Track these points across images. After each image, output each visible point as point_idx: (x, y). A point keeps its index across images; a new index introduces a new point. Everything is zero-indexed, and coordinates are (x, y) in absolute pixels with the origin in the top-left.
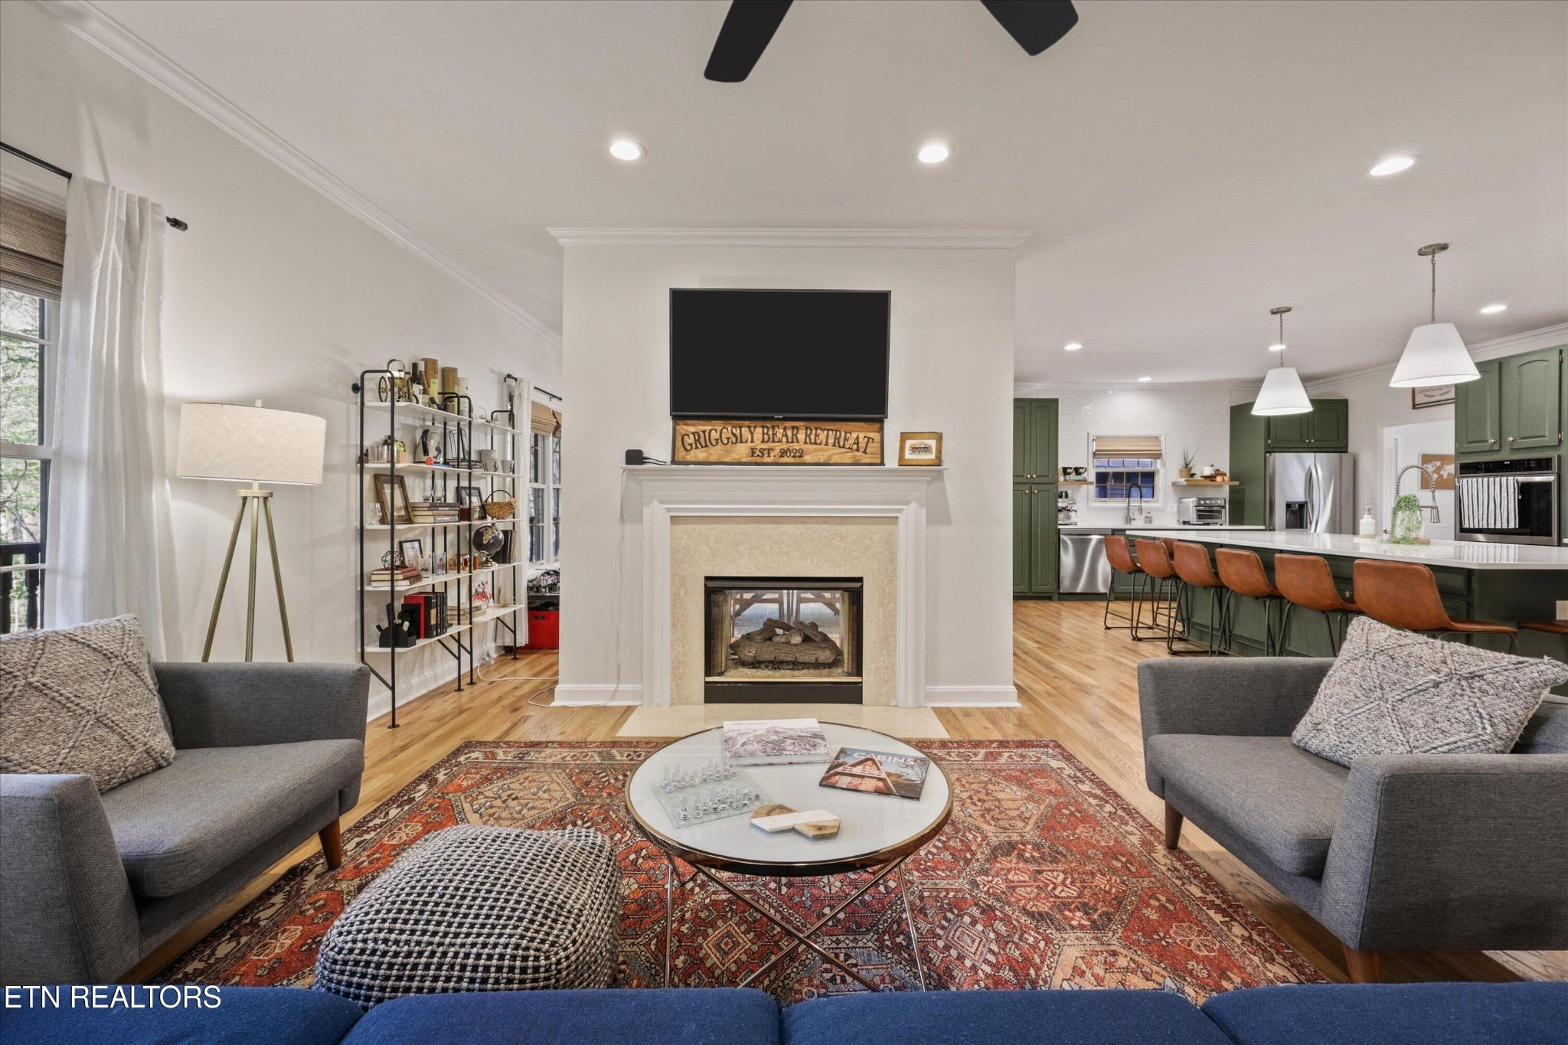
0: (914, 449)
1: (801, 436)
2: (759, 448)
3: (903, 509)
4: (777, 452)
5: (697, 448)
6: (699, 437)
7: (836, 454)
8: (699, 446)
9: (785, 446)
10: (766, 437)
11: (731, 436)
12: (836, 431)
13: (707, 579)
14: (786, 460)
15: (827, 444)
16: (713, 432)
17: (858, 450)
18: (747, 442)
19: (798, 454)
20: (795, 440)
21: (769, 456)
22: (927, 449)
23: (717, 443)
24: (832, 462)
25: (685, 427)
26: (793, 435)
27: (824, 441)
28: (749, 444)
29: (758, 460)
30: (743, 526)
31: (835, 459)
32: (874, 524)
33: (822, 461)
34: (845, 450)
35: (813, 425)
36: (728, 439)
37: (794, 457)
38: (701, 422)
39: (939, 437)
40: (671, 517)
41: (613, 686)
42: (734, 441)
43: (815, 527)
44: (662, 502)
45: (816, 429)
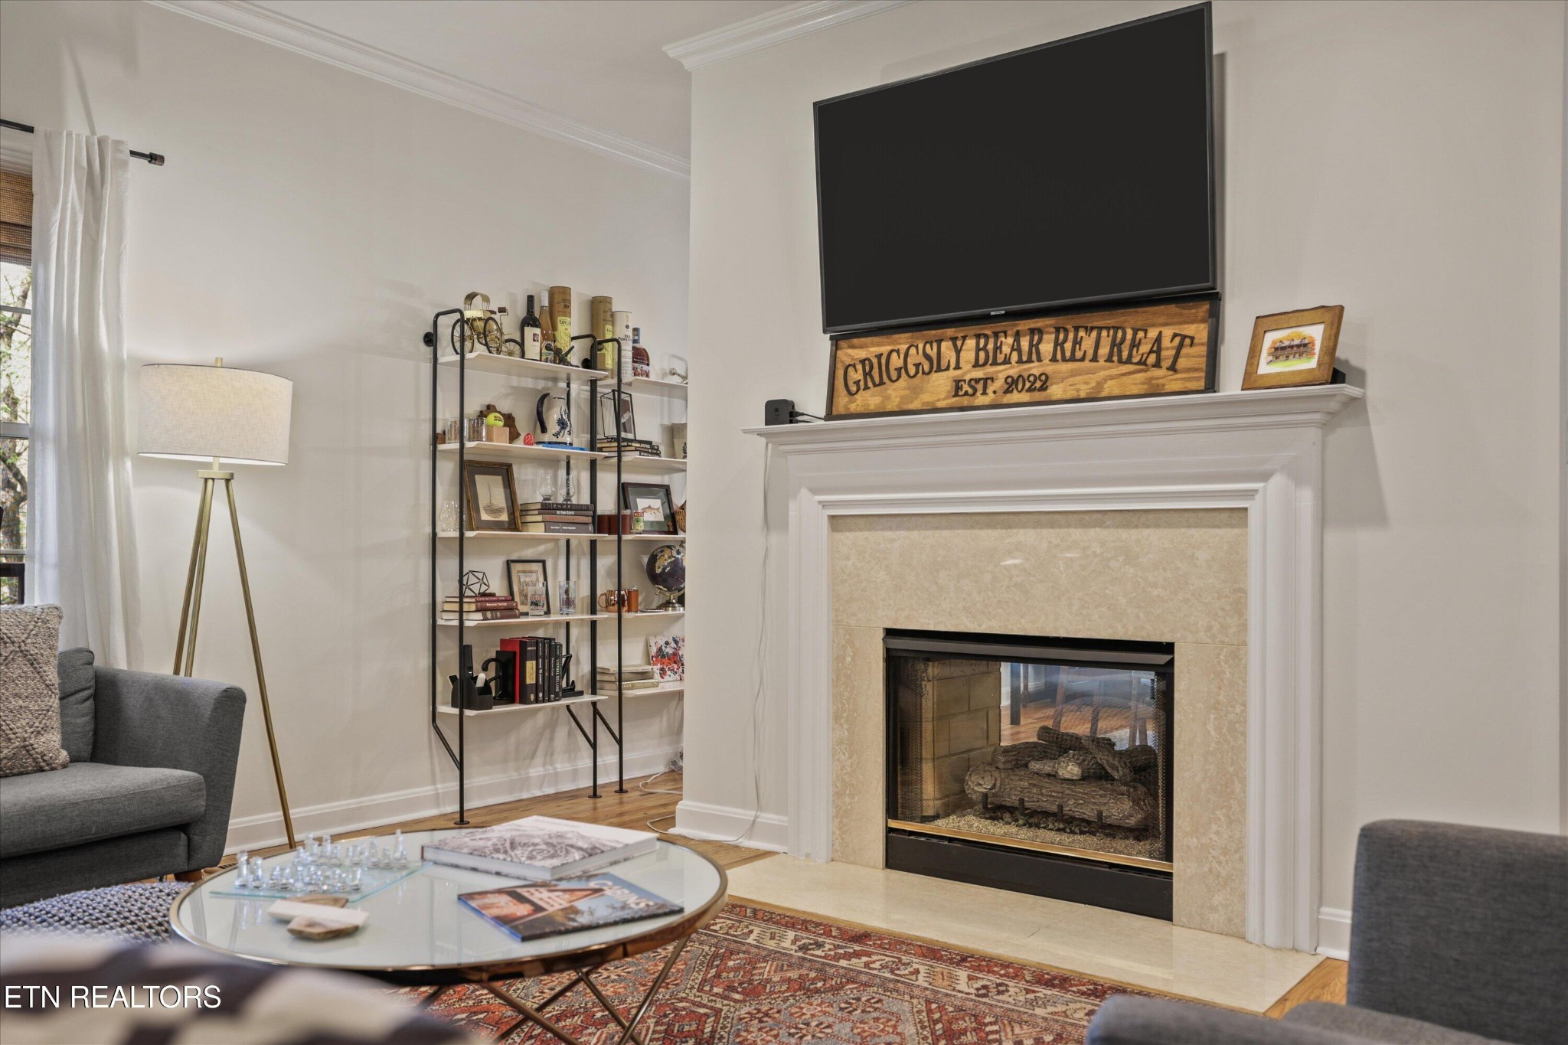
0: (1280, 351)
1: (1047, 347)
2: (967, 378)
3: (1256, 491)
4: (999, 384)
5: (866, 388)
6: (871, 367)
7: (1111, 378)
8: (870, 384)
9: (1014, 371)
10: (982, 354)
11: (921, 359)
12: (1116, 328)
13: (890, 633)
14: (1015, 397)
15: (1095, 359)
16: (894, 354)
17: (1157, 365)
18: (948, 369)
19: (1038, 384)
20: (1034, 357)
21: (984, 393)
22: (1302, 348)
23: (899, 377)
24: (1103, 395)
25: (850, 351)
26: (1031, 345)
27: (1090, 354)
28: (953, 373)
29: (965, 401)
30: (946, 533)
31: (1110, 388)
32: (1197, 526)
33: (1083, 395)
34: (1130, 368)
35: (1069, 321)
36: (917, 365)
37: (1030, 390)
38: (876, 339)
39: (1333, 316)
40: (832, 517)
41: (750, 814)
42: (927, 368)
43: (1076, 534)
44: (815, 491)
45: (1077, 329)
